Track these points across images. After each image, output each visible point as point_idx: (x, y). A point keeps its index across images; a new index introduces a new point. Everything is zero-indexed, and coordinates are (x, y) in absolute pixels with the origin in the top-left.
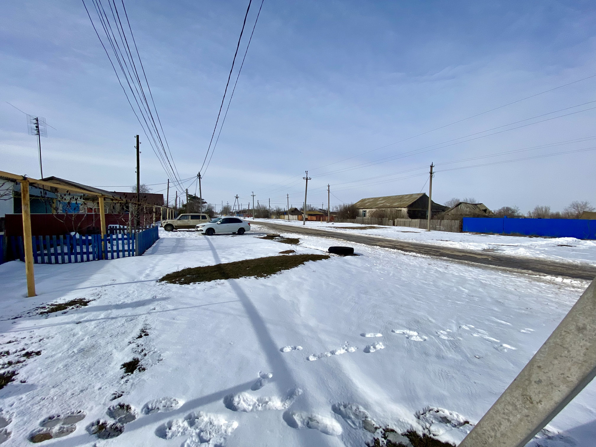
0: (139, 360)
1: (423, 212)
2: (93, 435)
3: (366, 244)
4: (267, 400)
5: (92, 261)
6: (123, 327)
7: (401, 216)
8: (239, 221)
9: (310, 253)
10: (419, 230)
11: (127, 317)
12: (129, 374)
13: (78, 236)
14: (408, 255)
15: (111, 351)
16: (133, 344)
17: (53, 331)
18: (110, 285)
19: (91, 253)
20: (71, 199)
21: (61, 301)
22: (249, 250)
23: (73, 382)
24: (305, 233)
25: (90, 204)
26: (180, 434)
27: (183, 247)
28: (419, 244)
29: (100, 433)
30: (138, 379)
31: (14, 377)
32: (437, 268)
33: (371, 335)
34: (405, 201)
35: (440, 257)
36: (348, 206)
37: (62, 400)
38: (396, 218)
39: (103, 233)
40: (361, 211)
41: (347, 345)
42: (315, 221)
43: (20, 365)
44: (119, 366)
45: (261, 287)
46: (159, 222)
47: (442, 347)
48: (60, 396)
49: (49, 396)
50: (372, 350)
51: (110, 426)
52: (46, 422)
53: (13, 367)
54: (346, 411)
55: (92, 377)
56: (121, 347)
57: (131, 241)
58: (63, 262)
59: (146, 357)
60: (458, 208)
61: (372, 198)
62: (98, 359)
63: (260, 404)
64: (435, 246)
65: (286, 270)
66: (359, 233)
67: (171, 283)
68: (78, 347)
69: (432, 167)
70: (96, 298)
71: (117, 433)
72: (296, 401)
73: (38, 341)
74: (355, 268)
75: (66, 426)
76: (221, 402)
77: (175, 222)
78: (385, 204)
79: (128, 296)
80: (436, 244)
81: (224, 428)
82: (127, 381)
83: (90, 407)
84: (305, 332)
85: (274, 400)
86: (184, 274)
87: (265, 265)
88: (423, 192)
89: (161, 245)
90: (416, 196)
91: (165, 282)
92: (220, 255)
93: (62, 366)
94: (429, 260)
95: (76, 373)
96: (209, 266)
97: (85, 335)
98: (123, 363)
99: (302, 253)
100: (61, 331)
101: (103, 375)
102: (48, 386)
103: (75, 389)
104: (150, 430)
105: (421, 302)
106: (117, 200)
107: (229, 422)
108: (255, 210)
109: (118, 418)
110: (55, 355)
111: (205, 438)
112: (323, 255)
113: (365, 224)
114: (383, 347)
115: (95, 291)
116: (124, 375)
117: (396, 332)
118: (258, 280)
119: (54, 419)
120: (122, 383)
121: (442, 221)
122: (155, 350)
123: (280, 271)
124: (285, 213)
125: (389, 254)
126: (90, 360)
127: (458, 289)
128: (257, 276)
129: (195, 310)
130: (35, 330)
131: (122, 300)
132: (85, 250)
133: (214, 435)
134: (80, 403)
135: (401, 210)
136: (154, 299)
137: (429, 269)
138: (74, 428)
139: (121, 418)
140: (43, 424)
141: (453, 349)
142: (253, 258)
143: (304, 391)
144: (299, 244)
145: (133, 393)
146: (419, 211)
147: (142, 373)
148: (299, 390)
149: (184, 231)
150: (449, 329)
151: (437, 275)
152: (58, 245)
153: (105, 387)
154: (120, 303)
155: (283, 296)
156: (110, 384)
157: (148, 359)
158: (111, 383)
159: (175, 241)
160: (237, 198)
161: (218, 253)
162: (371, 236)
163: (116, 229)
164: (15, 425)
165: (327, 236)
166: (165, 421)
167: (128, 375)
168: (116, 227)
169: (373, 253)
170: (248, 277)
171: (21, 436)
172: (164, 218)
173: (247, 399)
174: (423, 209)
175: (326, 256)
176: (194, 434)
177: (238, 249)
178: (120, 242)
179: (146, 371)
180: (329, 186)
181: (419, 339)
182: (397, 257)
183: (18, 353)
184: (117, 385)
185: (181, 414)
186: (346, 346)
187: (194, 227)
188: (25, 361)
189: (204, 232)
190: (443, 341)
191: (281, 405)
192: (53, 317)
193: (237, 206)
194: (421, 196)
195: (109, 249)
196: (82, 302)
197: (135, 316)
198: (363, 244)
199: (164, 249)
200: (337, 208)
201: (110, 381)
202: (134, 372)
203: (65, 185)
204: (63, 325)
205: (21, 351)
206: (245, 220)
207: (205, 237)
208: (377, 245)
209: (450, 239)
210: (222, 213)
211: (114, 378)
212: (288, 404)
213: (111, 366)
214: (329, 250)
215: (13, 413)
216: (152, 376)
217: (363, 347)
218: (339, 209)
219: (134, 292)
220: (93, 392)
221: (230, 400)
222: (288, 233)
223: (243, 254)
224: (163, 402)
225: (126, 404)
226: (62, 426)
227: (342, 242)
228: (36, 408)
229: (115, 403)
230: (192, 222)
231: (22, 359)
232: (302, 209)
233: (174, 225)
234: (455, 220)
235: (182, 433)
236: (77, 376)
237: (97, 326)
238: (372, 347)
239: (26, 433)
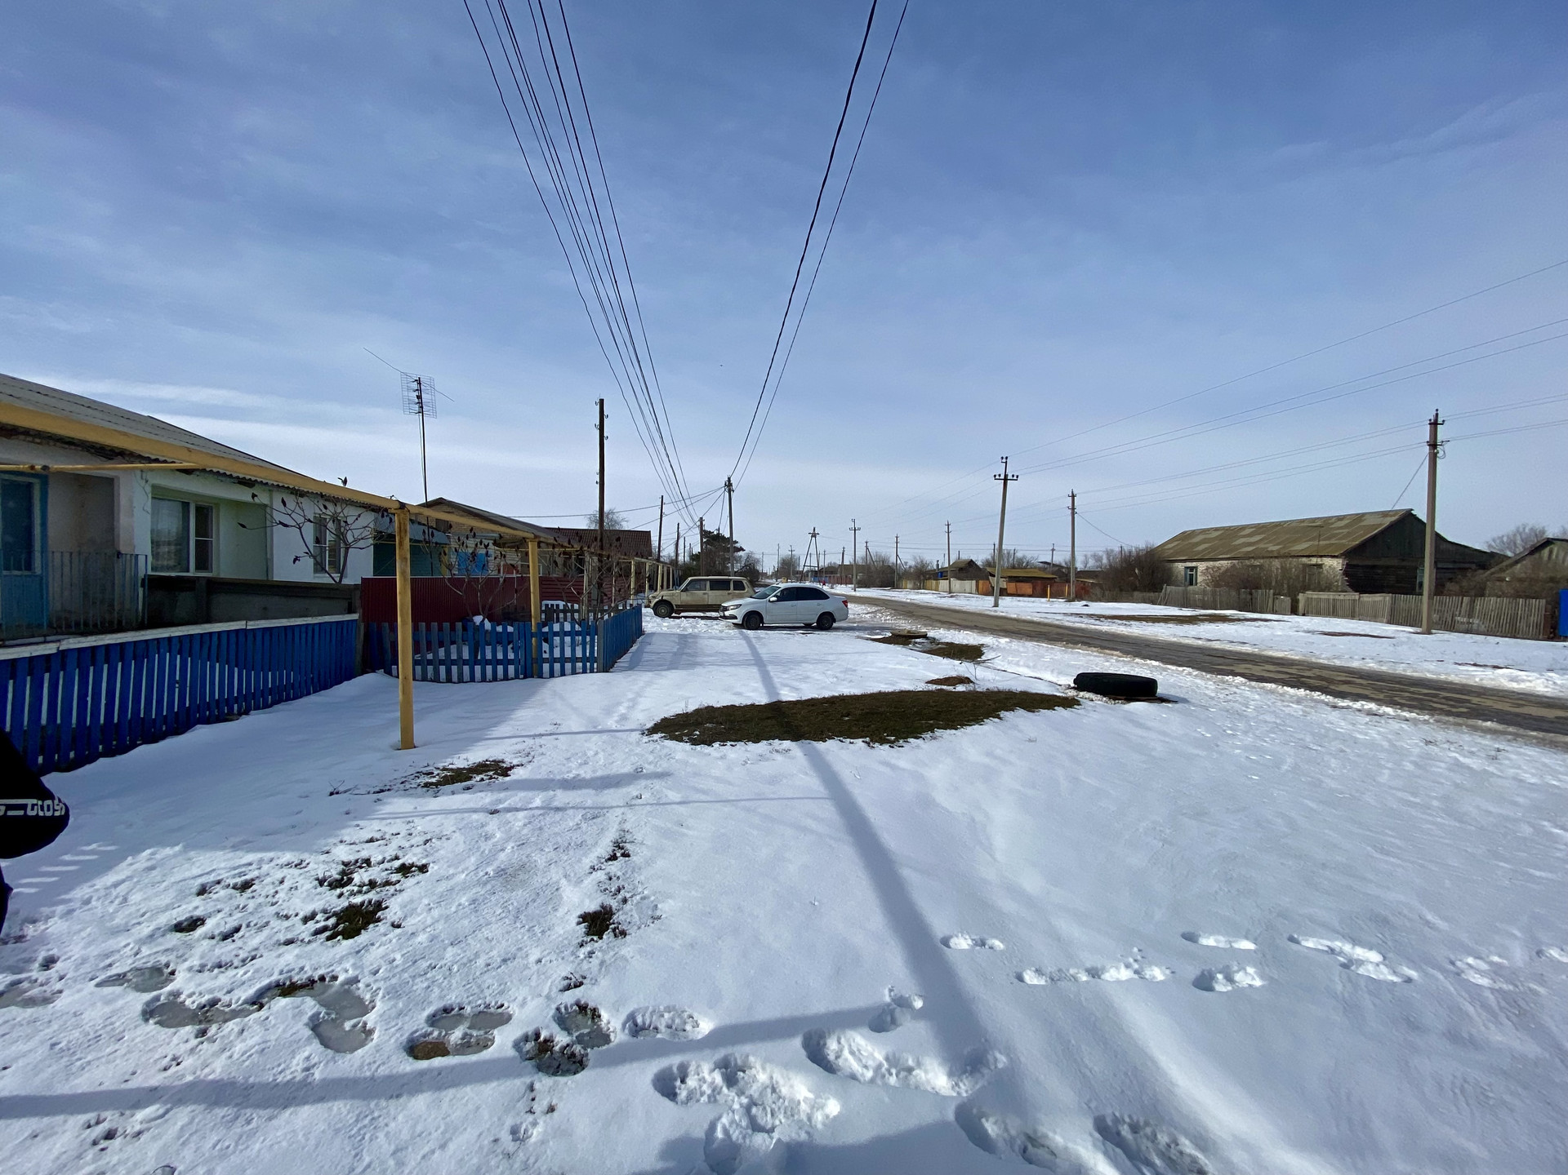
0: (614, 910)
1: (1403, 572)
2: (527, 1062)
3: (1198, 669)
4: (911, 1063)
5: (512, 679)
6: (579, 831)
7: (1323, 583)
8: (819, 595)
9: (1017, 686)
10: (1391, 629)
11: (585, 809)
12: (595, 938)
13: (488, 625)
14: (1348, 707)
15: (557, 882)
16: (599, 872)
17: (449, 824)
18: (551, 734)
19: (510, 662)
20: (476, 545)
21: (461, 761)
22: (846, 671)
23: (487, 938)
24: (1001, 631)
25: (513, 557)
26: (704, 1099)
27: (695, 655)
28: (1389, 675)
29: (540, 1060)
30: (612, 953)
31: (379, 914)
32: (1457, 755)
33: (1216, 941)
34: (1334, 536)
35: (1471, 722)
36: (1134, 553)
37: (467, 975)
38: (1304, 589)
39: (536, 618)
40: (1180, 567)
41: (1139, 958)
42: (1030, 596)
43: (391, 889)
44: (574, 919)
45: (882, 769)
46: (642, 594)
47: (1471, 1010)
48: (465, 965)
49: (444, 962)
50: (1221, 986)
51: (560, 1049)
52: (438, 1017)
53: (378, 893)
54: (1137, 1144)
55: (524, 935)
56: (575, 874)
57: (588, 639)
58: (461, 680)
59: (628, 907)
60: (1541, 558)
61: (1217, 529)
62: (533, 897)
63: (894, 1071)
64: (1451, 683)
65: (948, 731)
66: (1175, 636)
67: (672, 739)
68: (495, 864)
69: (1434, 424)
70: (524, 761)
71: (573, 1067)
72: (989, 1083)
73: (422, 843)
74: (1162, 738)
75: (475, 1033)
76: (797, 1042)
77: (676, 596)
78: (1262, 546)
79: (586, 763)
80: (1453, 678)
81: (804, 1107)
82: (591, 954)
83: (520, 998)
84: (1008, 905)
85: (929, 1068)
86: (700, 720)
87: (891, 713)
88: (1403, 506)
89: (649, 648)
90: (1378, 521)
91: (660, 735)
92: (779, 678)
93: (467, 901)
94: (1426, 727)
95: (494, 919)
96: (753, 705)
97: (507, 840)
98: (580, 912)
99: (992, 686)
100: (464, 827)
101: (543, 932)
102: (443, 941)
103: (492, 954)
104: (641, 1076)
105: (1392, 859)
106: (562, 546)
107: (818, 1096)
108: (858, 566)
109: (577, 1034)
110: (453, 875)
111: (761, 1121)
112: (1058, 694)
113: (1194, 606)
114: (1258, 983)
115: (520, 747)
116: (585, 939)
117: (1304, 943)
118: (872, 751)
119: (453, 1013)
120: (582, 956)
121: (1479, 602)
122: (646, 892)
123: (933, 732)
124: (940, 574)
125: (1279, 703)
126: (519, 895)
127: (1539, 831)
128: (871, 741)
129: (726, 809)
130: (416, 820)
131: (574, 771)
132: (500, 656)
133: (783, 1121)
134: (502, 986)
135: (1320, 566)
136: (637, 775)
137: (1428, 757)
138: (490, 1040)
139: (582, 1035)
140: (433, 1020)
141: (1508, 1018)
142: (857, 691)
143: (1011, 1060)
144: (984, 662)
145: (604, 982)
146: (1388, 567)
147: (620, 940)
148: (998, 1055)
149: (694, 617)
150: (1500, 956)
151: (1458, 779)
152: (453, 643)
153: (548, 958)
154: (571, 775)
155: (942, 798)
156: (558, 954)
157: (631, 910)
158: (559, 951)
159: (677, 640)
160: (814, 535)
161: (772, 674)
162: (1216, 645)
163: (558, 611)
164: (381, 1016)
165: (1068, 642)
166: (674, 1061)
167: (592, 940)
168: (558, 606)
169: (1222, 696)
170: (848, 740)
171: (393, 1040)
172: (653, 588)
173: (859, 1050)
174: (1403, 560)
175: (1066, 699)
176: (736, 1106)
177: (819, 666)
178: (568, 639)
179: (627, 937)
180: (1073, 496)
181: (1386, 974)
182: (1306, 714)
183: (386, 865)
184: (572, 958)
185: (707, 1052)
186: (1136, 961)
187: (716, 608)
188: (399, 881)
189: (739, 621)
190: (1474, 991)
191: (950, 1085)
192: (447, 795)
193: (814, 558)
194: (1393, 519)
195: (546, 656)
196: (499, 769)
197: (602, 808)
198: (1190, 670)
199: (653, 658)
200: (1098, 559)
201: (557, 948)
202: (604, 937)
203: (462, 516)
204: (466, 815)
205: (393, 860)
206: (833, 591)
207: (742, 634)
208: (1235, 674)
209: (1510, 662)
210: (777, 575)
211: (566, 942)
212: (965, 1088)
213: (559, 914)
214: (1075, 681)
215: (379, 989)
216: (641, 951)
217: (1192, 972)
218: (1105, 561)
219: (596, 753)
220: (526, 967)
221: (818, 1044)
222: (949, 629)
223: (831, 680)
224: (666, 1015)
225: (591, 1005)
226: (469, 1031)
227: (1117, 661)
228: (420, 984)
229: (570, 998)
230: (712, 596)
231: (394, 877)
232: (988, 564)
233: (674, 604)
234: (1527, 597)
235: (709, 1097)
236: (494, 926)
237: (530, 823)
238: (1220, 976)
239: (401, 1036)
